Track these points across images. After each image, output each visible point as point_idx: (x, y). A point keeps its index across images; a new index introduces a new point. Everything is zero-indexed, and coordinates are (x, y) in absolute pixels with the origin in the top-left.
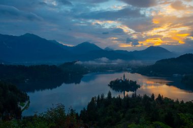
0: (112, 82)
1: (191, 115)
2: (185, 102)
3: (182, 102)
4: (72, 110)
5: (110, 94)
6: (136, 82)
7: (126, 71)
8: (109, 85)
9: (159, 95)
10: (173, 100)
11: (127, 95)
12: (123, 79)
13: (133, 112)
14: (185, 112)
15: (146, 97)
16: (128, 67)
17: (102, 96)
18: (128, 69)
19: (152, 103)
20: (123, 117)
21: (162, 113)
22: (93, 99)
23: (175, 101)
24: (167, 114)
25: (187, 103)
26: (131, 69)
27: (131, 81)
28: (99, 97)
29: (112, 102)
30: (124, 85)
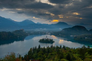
0: (40, 40)
1: (78, 55)
2: (75, 49)
3: (74, 49)
4: (20, 55)
5: (39, 46)
6: (52, 40)
7: (47, 34)
8: (39, 42)
9: (64, 46)
10: (70, 48)
11: (48, 47)
12: (46, 38)
13: (51, 55)
14: (75, 53)
15: (57, 47)
16: (49, 32)
17: (36, 47)
18: (49, 33)
19: (60, 50)
20: (47, 57)
21: (65, 55)
22: (31, 49)
23: (71, 48)
24: (67, 55)
25: (76, 49)
26: (50, 33)
27: (50, 39)
28: (34, 48)
29: (41, 50)
30: (47, 41)
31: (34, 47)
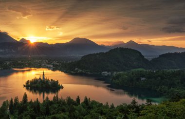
0: (28, 82)
3: (112, 107)
5: (25, 97)
6: (57, 82)
8: (24, 86)
10: (102, 104)
11: (47, 98)
12: (42, 78)
15: (70, 101)
16: (49, 64)
17: (16, 100)
18: (49, 66)
22: (4, 103)
26: (52, 66)
27: (52, 80)
28: (12, 101)
29: (28, 107)
30: (44, 86)
31: (12, 99)
